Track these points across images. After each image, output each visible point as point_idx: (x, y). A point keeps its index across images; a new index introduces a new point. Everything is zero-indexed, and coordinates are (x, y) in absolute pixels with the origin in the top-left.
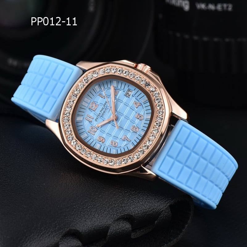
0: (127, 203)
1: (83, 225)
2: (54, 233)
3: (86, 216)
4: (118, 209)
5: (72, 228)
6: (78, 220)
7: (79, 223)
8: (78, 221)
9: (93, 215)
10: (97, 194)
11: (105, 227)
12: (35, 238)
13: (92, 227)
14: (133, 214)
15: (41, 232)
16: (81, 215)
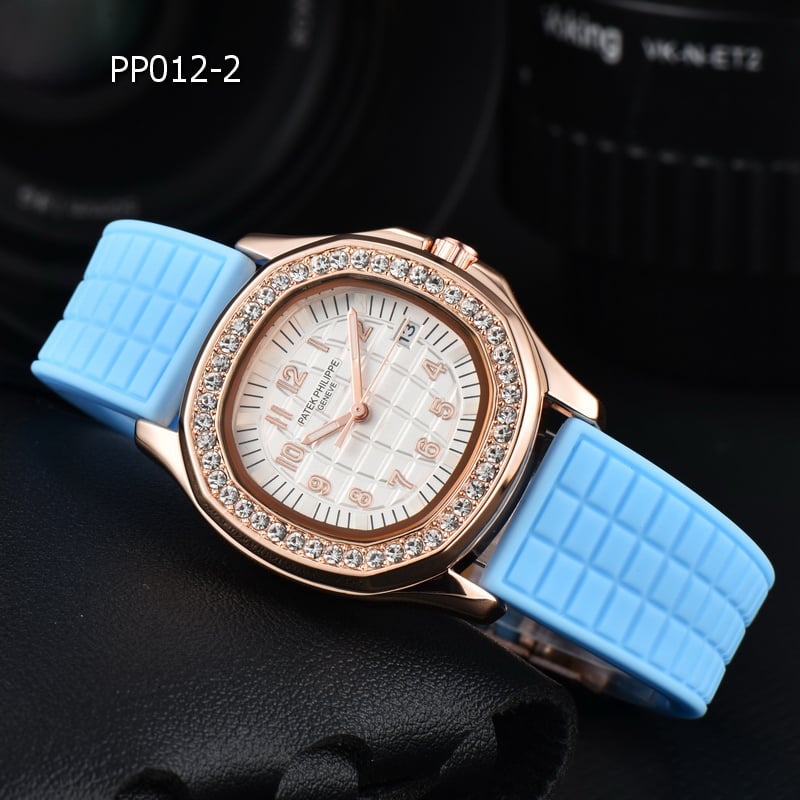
0: (351, 700)
1: (194, 757)
3: (206, 731)
5: (155, 766)
6: (180, 740)
8: (180, 744)
9: (233, 730)
10: (252, 660)
11: (269, 770)
12: (30, 790)
13: (225, 767)
14: (367, 734)
15: (50, 769)
16: (191, 725)
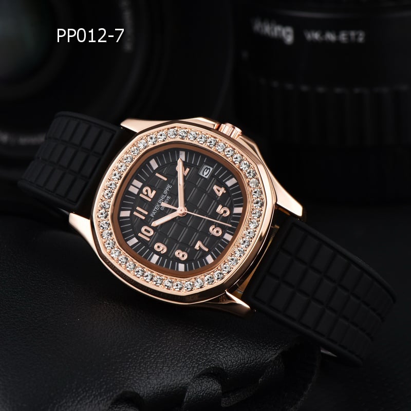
0: (214, 349)
1: (144, 384)
4: (200, 358)
6: (136, 376)
7: (137, 381)
8: (137, 378)
9: (161, 369)
10: (164, 334)
12: (69, 407)
14: (224, 366)
15: (77, 395)
16: (141, 368)
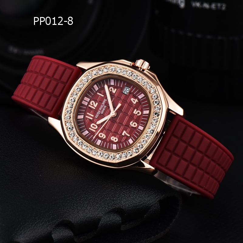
1: (75, 216)
2: (47, 222)
3: (78, 208)
4: (110, 202)
5: (65, 219)
6: (71, 211)
7: (71, 214)
8: (71, 212)
9: (86, 207)
10: (90, 187)
11: (97, 219)
12: (30, 227)
14: (124, 207)
15: (35, 221)
16: (74, 207)
